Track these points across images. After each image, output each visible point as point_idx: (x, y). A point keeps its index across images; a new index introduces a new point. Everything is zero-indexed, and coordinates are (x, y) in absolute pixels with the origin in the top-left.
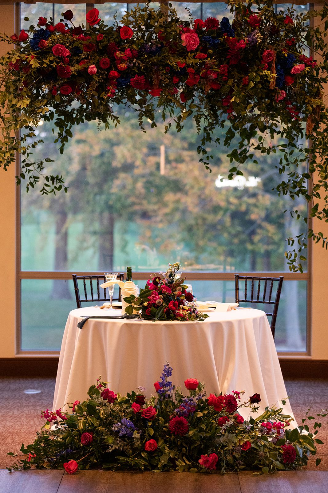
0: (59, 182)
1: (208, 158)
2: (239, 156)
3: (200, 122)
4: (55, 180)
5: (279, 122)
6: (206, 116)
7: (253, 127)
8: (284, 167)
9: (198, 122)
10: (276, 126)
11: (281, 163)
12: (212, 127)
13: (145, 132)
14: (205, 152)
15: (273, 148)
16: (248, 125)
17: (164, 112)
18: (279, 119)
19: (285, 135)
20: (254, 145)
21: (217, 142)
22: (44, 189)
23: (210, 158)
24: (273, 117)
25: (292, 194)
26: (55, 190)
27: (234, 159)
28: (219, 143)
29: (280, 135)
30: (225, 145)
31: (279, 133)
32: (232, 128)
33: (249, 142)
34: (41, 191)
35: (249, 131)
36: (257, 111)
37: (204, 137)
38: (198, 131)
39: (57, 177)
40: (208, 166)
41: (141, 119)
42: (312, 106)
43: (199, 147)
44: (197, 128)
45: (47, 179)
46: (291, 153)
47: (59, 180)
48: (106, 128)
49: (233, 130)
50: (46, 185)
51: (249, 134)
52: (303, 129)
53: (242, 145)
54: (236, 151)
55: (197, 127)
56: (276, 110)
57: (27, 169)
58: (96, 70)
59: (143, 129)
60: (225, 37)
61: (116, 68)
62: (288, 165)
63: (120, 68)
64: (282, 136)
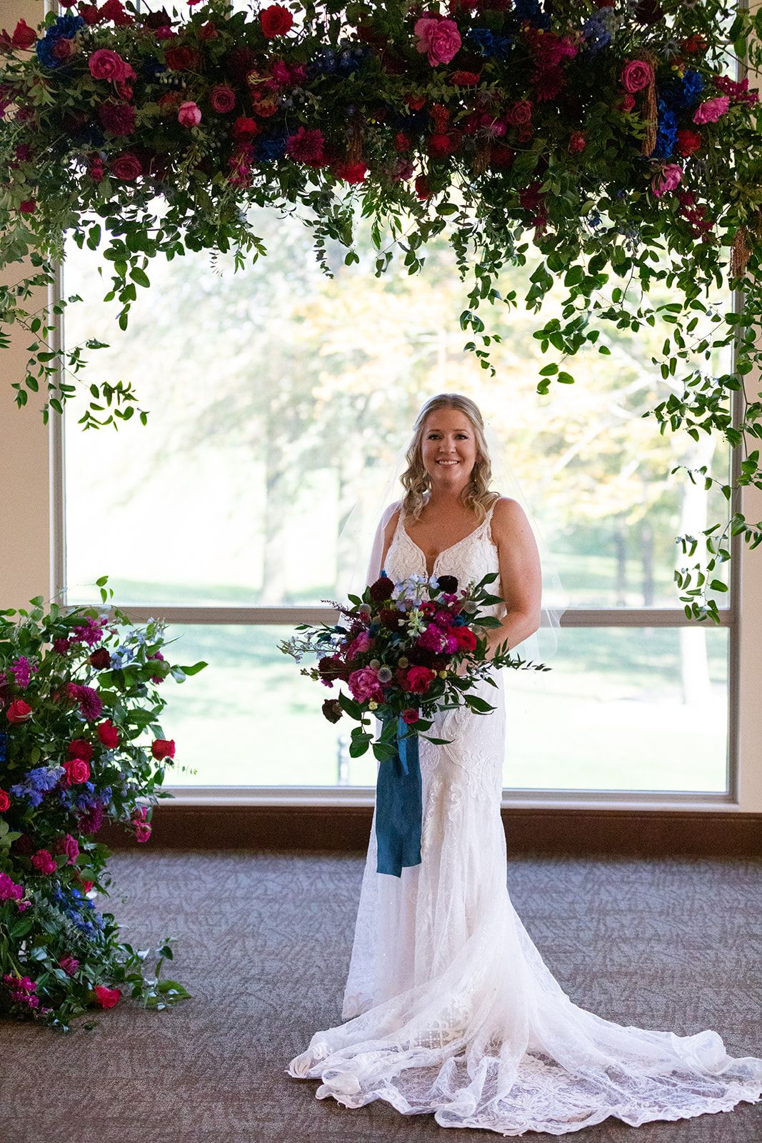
0: (125, 399)
1: (487, 340)
2: (564, 337)
3: (465, 250)
4: (115, 395)
5: (663, 248)
6: (479, 234)
7: (596, 264)
8: (674, 361)
9: (461, 252)
10: (656, 259)
11: (666, 351)
12: (496, 262)
13: (332, 276)
14: (478, 325)
15: (648, 315)
16: (583, 260)
17: (377, 228)
18: (662, 240)
19: (676, 280)
20: (600, 307)
21: (509, 302)
22: (88, 415)
23: (492, 340)
24: (648, 236)
25: (693, 427)
26: (116, 418)
27: (550, 344)
28: (515, 304)
29: (664, 281)
30: (528, 307)
31: (661, 275)
32: (546, 266)
33: (588, 302)
34: (81, 421)
35: (587, 274)
36: (607, 222)
37: (476, 288)
38: (461, 274)
39: (119, 387)
40: (485, 359)
41: (320, 243)
42: (747, 206)
43: (466, 313)
44: (460, 266)
45: (94, 390)
46: (692, 326)
47: (123, 392)
48: (237, 266)
49: (549, 271)
50: (94, 406)
51: (584, 283)
52: (723, 265)
53: (569, 310)
54: (555, 323)
55: (458, 263)
56: (654, 215)
57: (42, 366)
58: (198, 115)
59: (327, 269)
60: (527, 29)
61: (251, 112)
62: (683, 355)
63: (259, 109)
64: (669, 285)
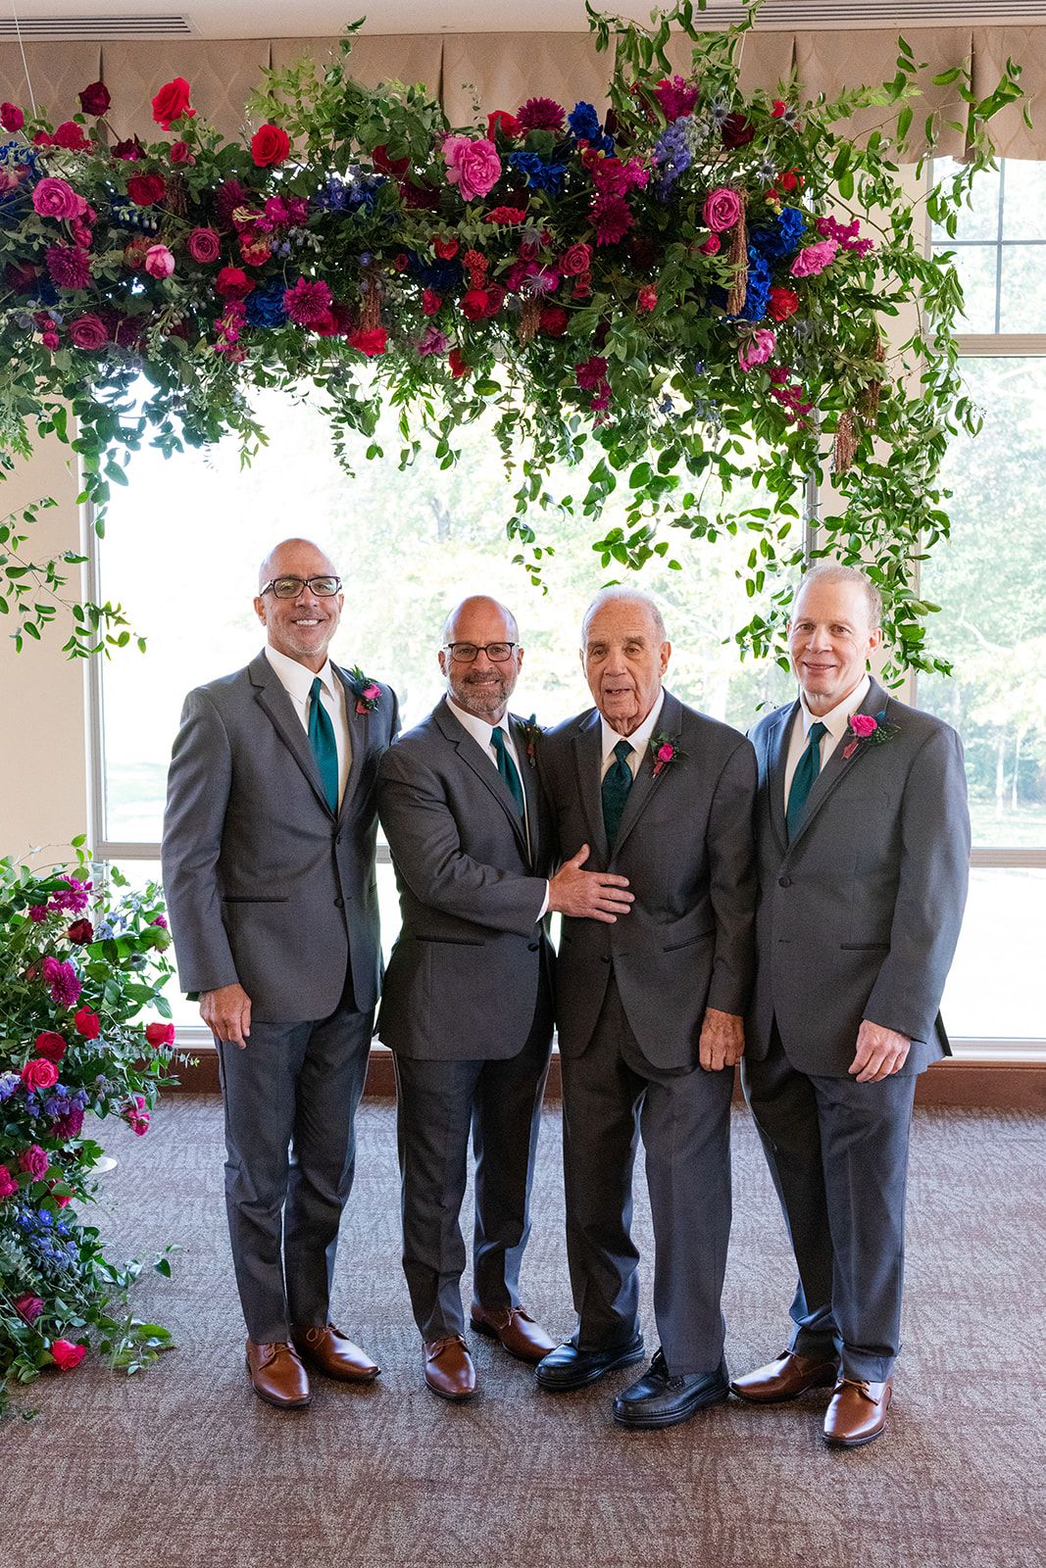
0: (117, 623)
1: (538, 552)
2: (628, 550)
3: (509, 442)
4: (103, 618)
5: (750, 438)
6: (526, 421)
7: (668, 460)
8: (761, 576)
9: (506, 444)
10: (740, 451)
11: (752, 562)
12: (548, 456)
13: (353, 475)
14: (527, 535)
15: (729, 521)
16: (652, 455)
17: (404, 415)
18: (747, 427)
19: (764, 479)
20: (672, 510)
21: (565, 508)
22: (74, 641)
23: (545, 553)
24: (732, 422)
25: (783, 655)
26: (107, 645)
27: (612, 557)
28: (571, 511)
29: (749, 479)
30: (586, 513)
31: (747, 472)
32: (607, 462)
33: (656, 507)
34: (67, 648)
35: (656, 473)
36: (681, 405)
37: (525, 489)
38: (506, 472)
39: (108, 608)
40: (535, 575)
41: (339, 435)
42: (854, 383)
43: (514, 520)
44: (506, 461)
45: (78, 612)
46: (782, 534)
47: (113, 615)
48: (243, 464)
49: (611, 469)
50: (79, 630)
51: (654, 485)
52: (823, 456)
53: (634, 518)
54: (619, 533)
55: (504, 457)
56: (739, 397)
57: (12, 585)
58: (169, 262)
59: (348, 466)
60: (583, 151)
61: (239, 260)
62: (772, 567)
63: (248, 255)
64: (756, 483)
